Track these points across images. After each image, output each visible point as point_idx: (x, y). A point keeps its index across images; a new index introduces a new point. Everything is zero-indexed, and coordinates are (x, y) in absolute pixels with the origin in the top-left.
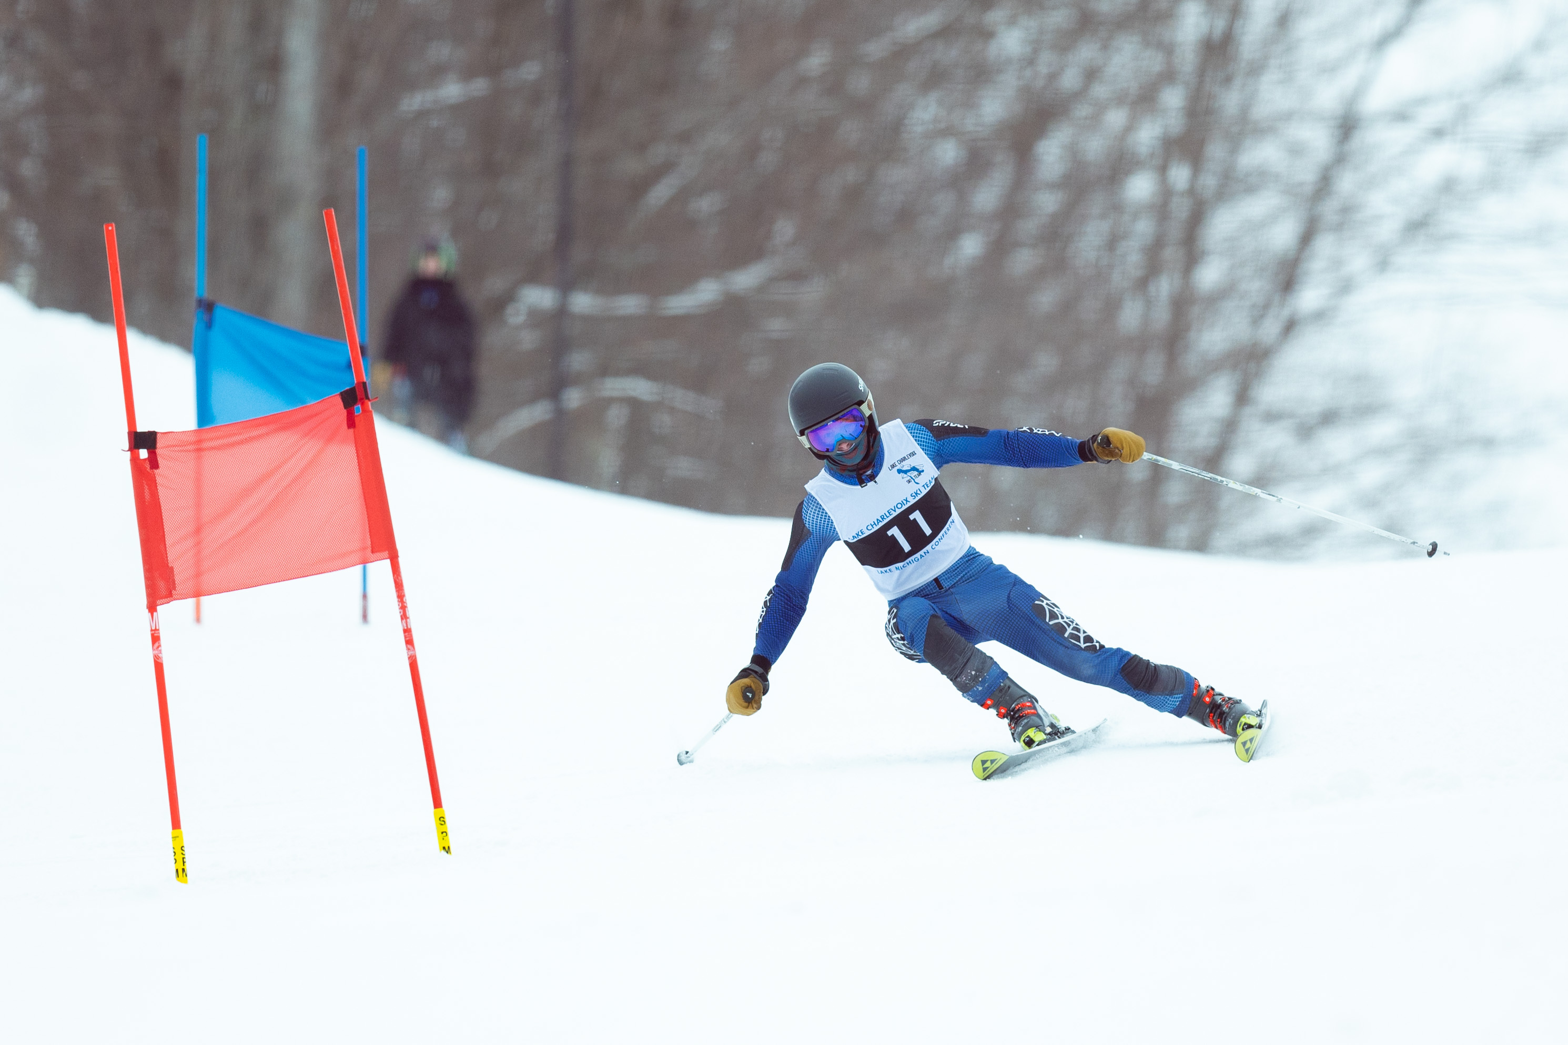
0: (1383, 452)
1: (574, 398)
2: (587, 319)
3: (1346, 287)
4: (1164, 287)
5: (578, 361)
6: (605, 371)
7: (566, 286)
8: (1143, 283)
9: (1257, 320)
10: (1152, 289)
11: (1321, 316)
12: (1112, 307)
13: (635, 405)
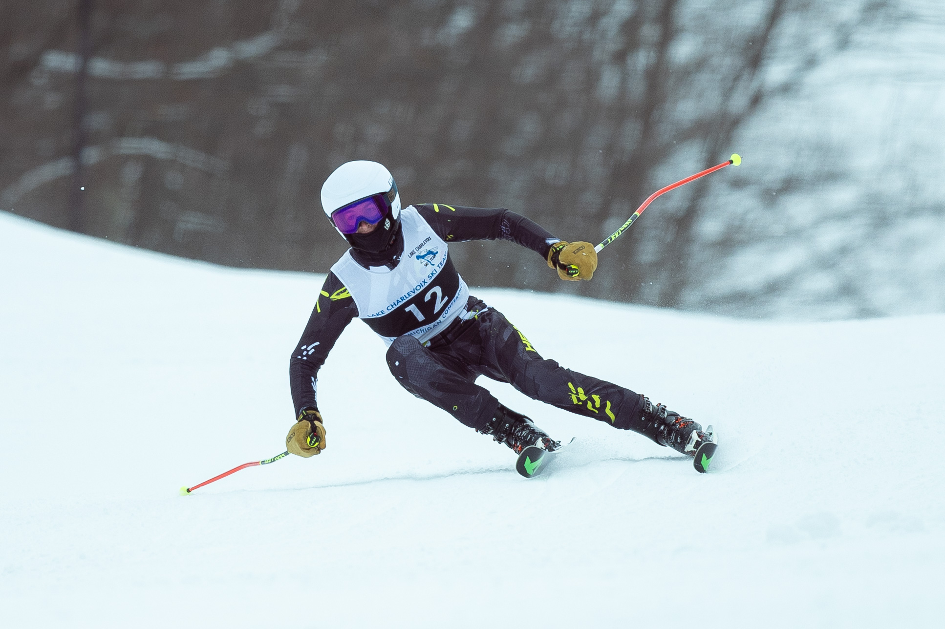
0: (843, 216)
1: (92, 155)
2: (106, 82)
3: (811, 62)
4: (642, 59)
5: (97, 121)
6: (121, 131)
7: (87, 53)
8: (621, 57)
9: (727, 93)
10: (629, 62)
11: (787, 89)
12: (591, 78)
13: (149, 162)
